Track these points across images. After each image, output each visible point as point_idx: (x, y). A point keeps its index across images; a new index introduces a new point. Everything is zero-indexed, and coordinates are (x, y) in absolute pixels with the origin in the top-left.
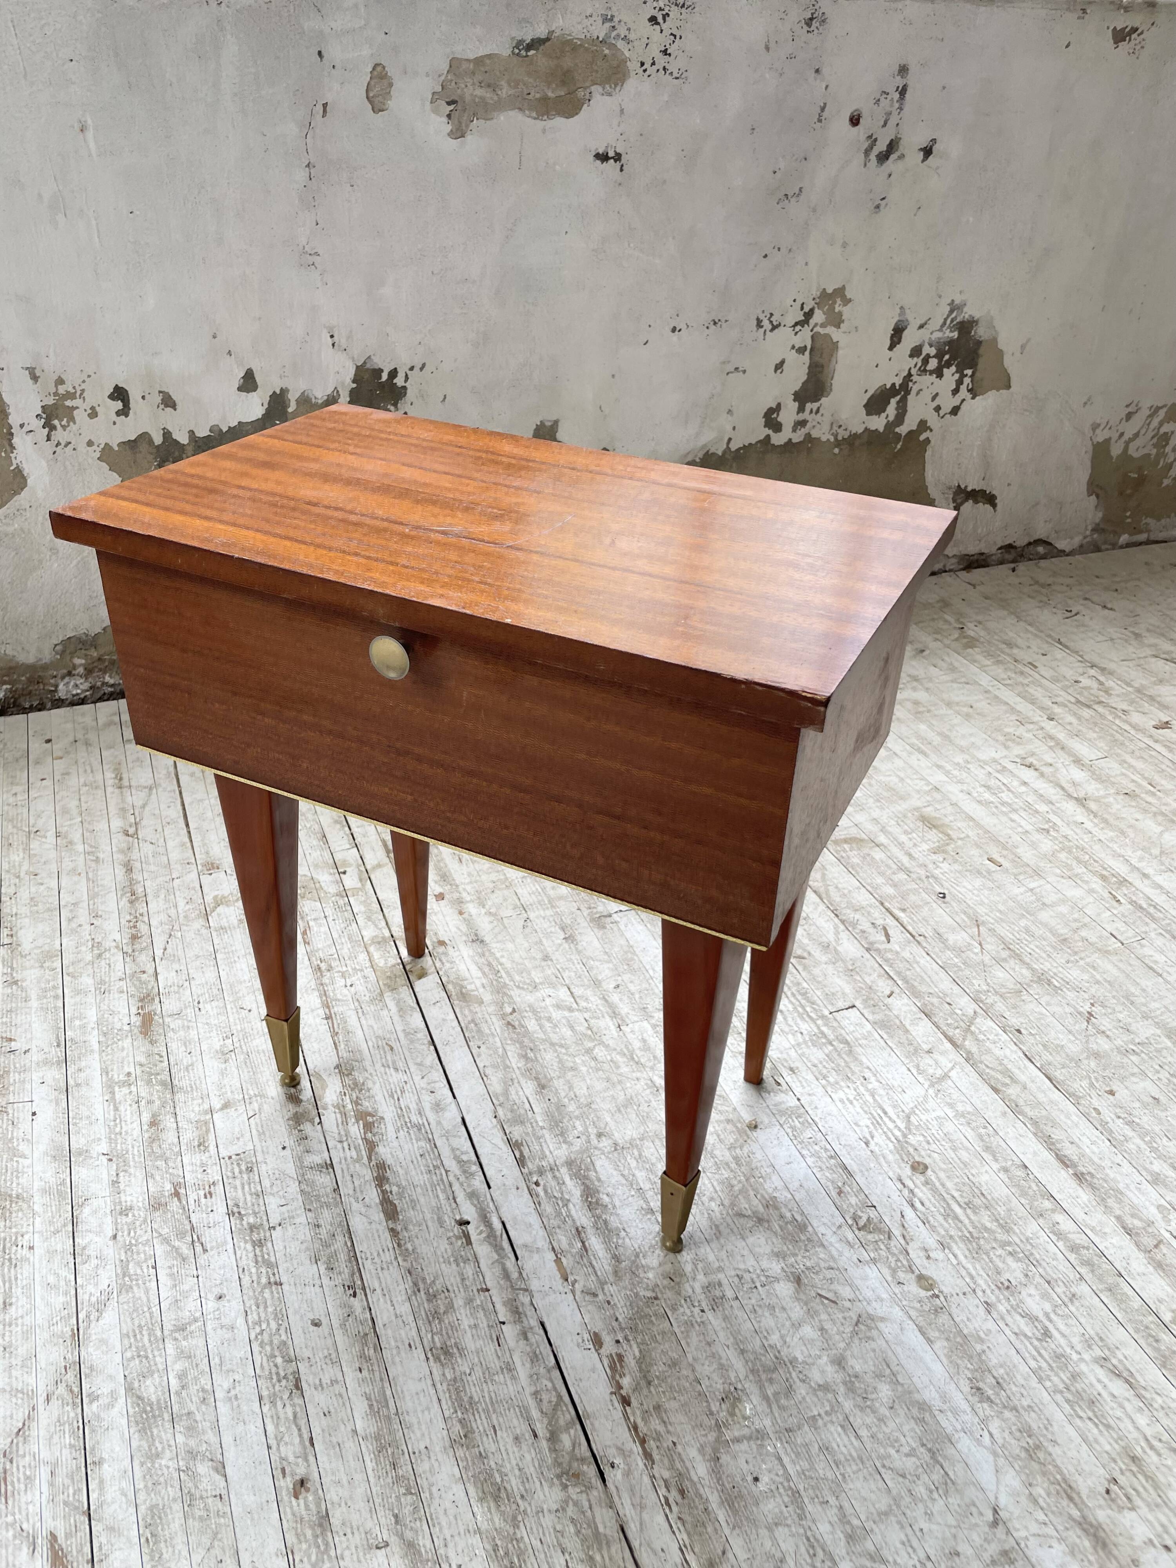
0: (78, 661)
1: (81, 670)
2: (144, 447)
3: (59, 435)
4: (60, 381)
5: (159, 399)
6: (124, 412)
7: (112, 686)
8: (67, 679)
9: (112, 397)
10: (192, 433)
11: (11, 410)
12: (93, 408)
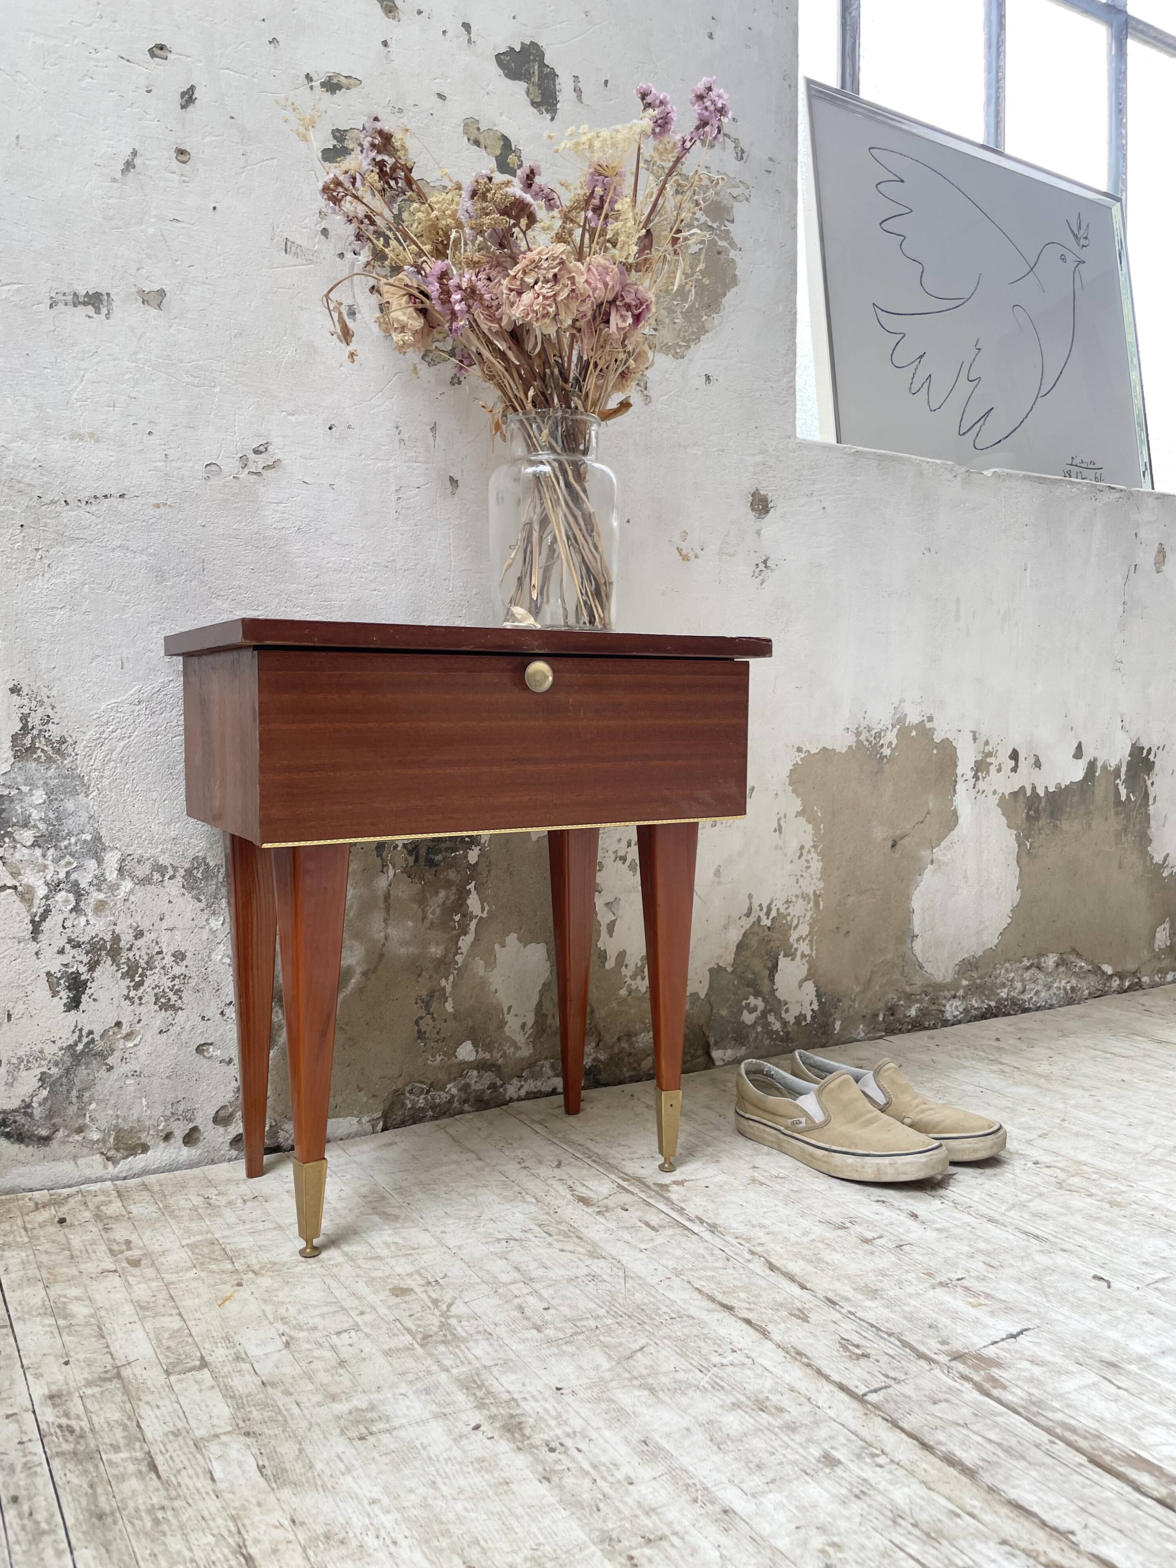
0: (964, 983)
1: (962, 992)
2: (1021, 798)
3: (981, 785)
4: (987, 743)
5: (1033, 760)
6: (1015, 769)
7: (976, 1010)
8: (952, 1001)
9: (1011, 757)
10: (1046, 788)
11: (959, 763)
12: (1000, 765)
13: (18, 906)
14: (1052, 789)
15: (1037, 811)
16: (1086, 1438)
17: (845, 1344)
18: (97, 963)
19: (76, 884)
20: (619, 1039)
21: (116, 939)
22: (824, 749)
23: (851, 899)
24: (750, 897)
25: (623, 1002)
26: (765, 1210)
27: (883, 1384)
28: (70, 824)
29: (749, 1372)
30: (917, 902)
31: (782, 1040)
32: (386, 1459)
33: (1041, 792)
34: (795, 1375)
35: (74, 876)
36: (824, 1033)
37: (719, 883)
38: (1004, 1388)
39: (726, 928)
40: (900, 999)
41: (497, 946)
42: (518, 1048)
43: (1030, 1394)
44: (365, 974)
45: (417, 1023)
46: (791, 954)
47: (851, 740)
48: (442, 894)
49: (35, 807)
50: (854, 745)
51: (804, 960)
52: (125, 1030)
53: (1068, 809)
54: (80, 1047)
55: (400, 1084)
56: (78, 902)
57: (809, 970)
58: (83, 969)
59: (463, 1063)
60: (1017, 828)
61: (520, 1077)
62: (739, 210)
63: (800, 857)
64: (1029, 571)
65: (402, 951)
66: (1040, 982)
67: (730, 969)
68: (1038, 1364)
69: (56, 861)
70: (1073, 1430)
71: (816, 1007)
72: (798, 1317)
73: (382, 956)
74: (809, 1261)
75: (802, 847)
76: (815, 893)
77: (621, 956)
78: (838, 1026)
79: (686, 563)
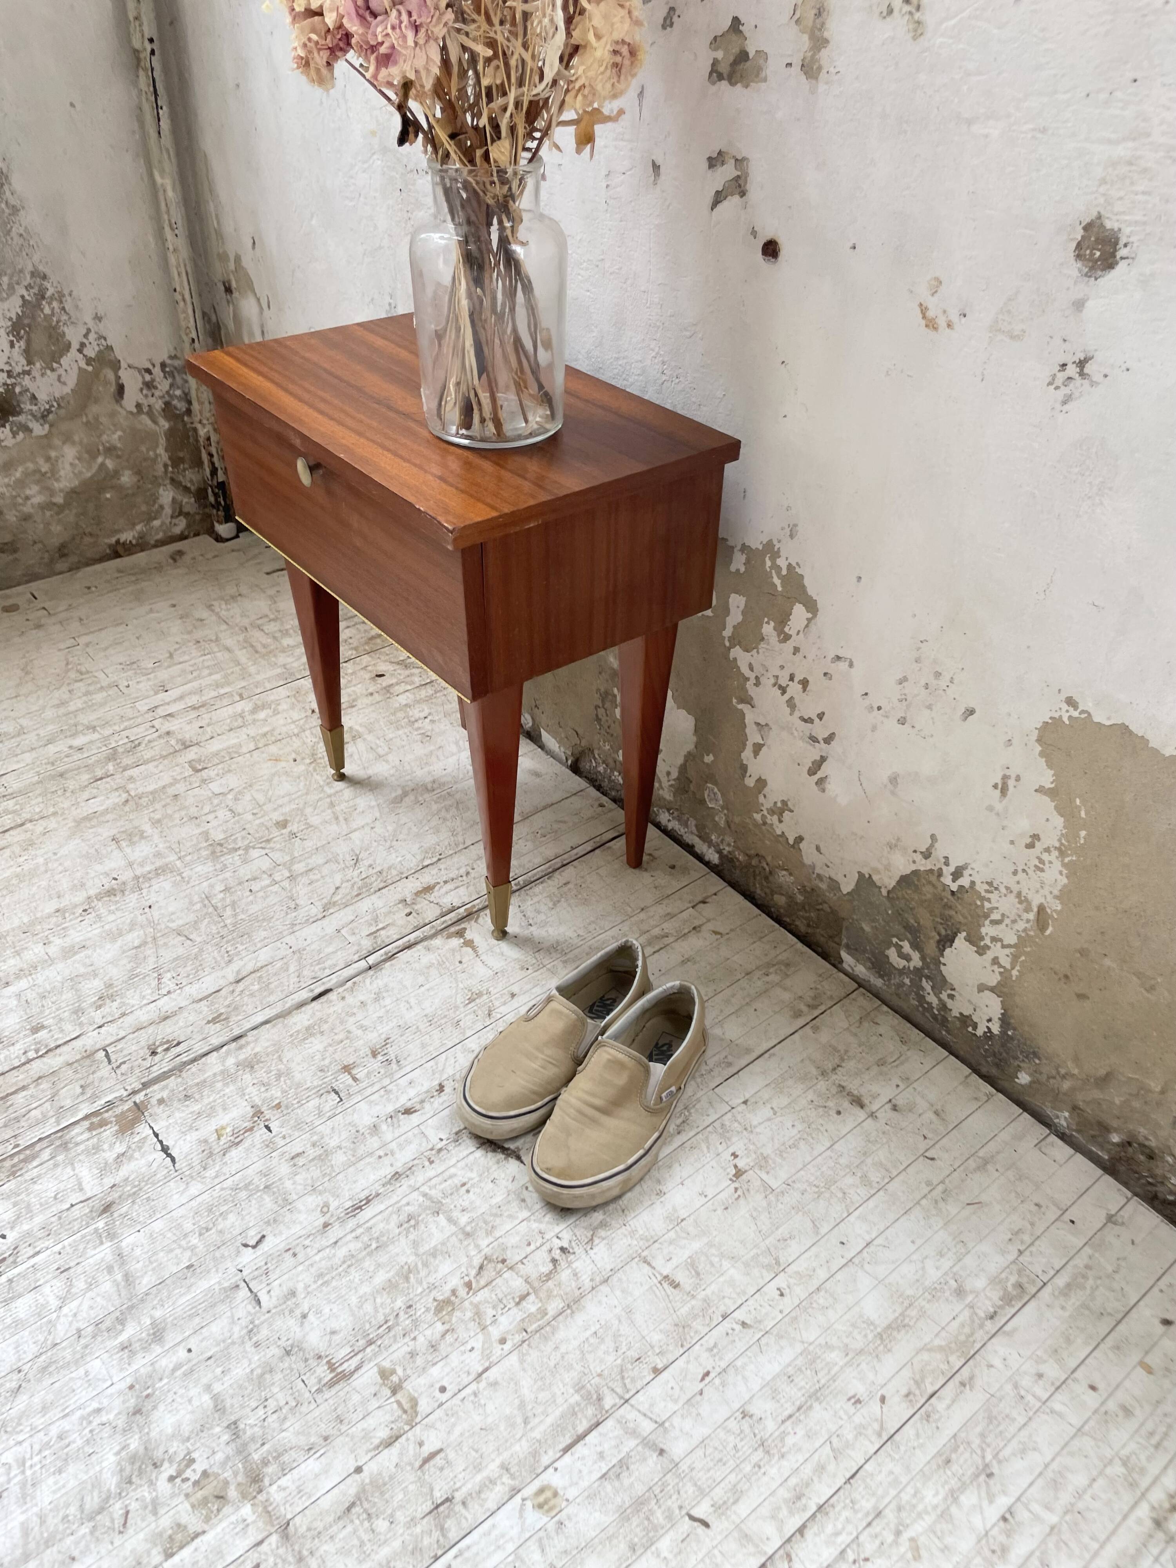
16: (13, 1166)
17: (172, 1044)
20: (757, 856)
23: (1106, 962)
24: (934, 839)
26: (413, 1001)
27: (113, 1060)
29: (149, 991)
31: (935, 1017)
32: (92, 851)
34: (143, 1016)
37: (893, 793)
38: (90, 1129)
39: (892, 845)
42: (661, 786)
43: (77, 1144)
45: (596, 707)
46: (977, 944)
51: (996, 969)
57: (1000, 984)
61: (670, 812)
63: (1029, 846)
67: (884, 892)
68: (118, 1157)
70: (26, 1161)
71: (996, 1029)
72: (214, 1019)
74: (308, 1029)
75: (1036, 837)
76: (1041, 909)
77: (761, 783)
78: (1024, 1078)
79: (931, 333)
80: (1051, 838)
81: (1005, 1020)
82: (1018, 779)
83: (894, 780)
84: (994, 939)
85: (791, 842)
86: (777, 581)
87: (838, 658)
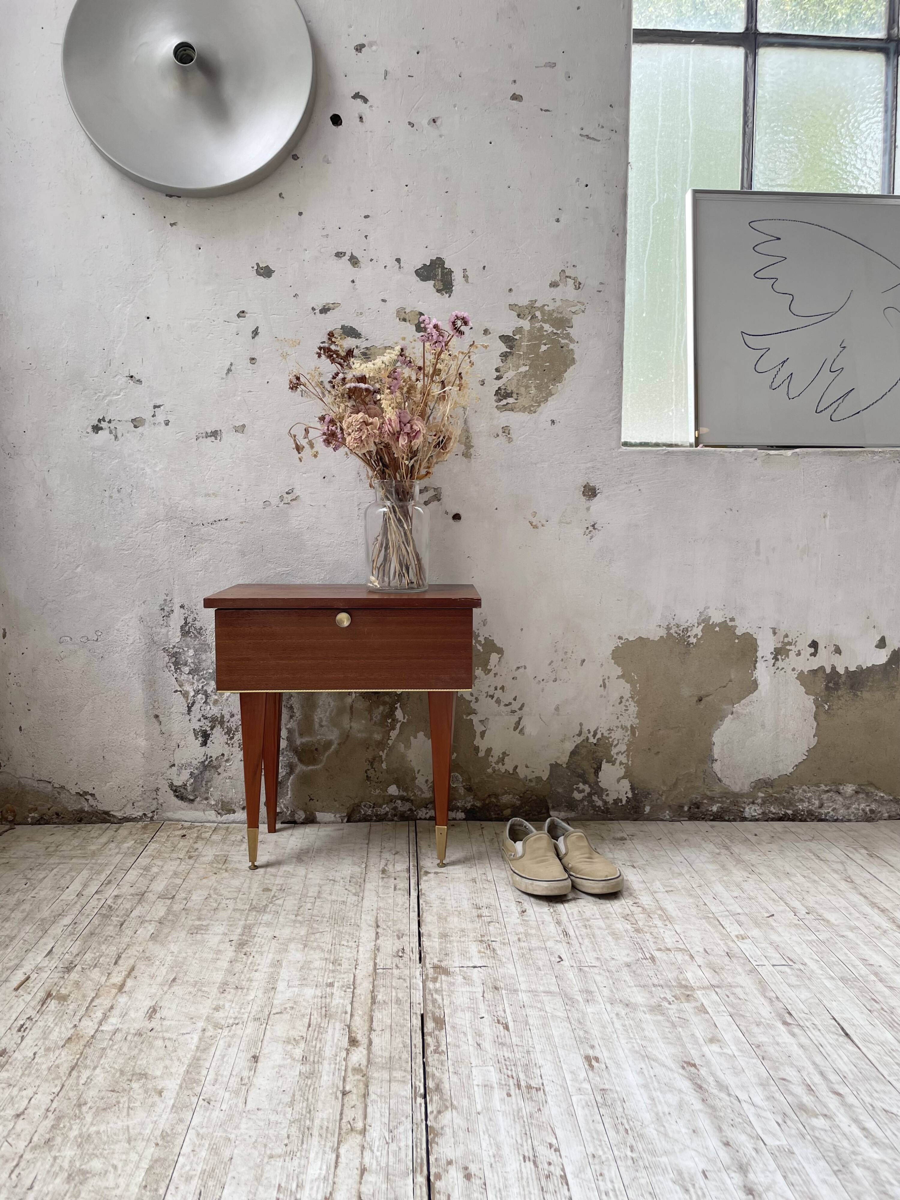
0: (761, 795)
1: (759, 801)
2: (820, 674)
3: (780, 664)
4: (786, 636)
5: (833, 649)
6: (814, 654)
7: (773, 814)
8: (751, 806)
9: (810, 646)
10: (847, 668)
11: (759, 649)
12: (799, 651)
13: (182, 699)
14: (852, 668)
15: (837, 684)
16: (435, 1007)
18: (214, 727)
19: (206, 691)
20: (489, 796)
21: (222, 717)
22: (640, 637)
23: (661, 732)
24: (581, 724)
25: (490, 776)
26: (456, 893)
28: (204, 665)
29: (349, 950)
30: (718, 737)
31: (603, 812)
33: (842, 671)
34: (365, 956)
35: (205, 688)
36: (636, 812)
37: (558, 715)
38: (436, 982)
39: (562, 741)
40: (703, 799)
41: (412, 738)
42: (423, 792)
43: (442, 987)
44: (339, 744)
45: (366, 772)
46: (611, 761)
47: (663, 633)
48: (381, 708)
49: (190, 657)
50: (665, 636)
51: (622, 766)
52: (226, 758)
53: (870, 684)
54: (206, 763)
55: (356, 801)
56: (206, 699)
57: (625, 772)
58: (208, 729)
59: (391, 795)
60: (816, 694)
61: (426, 807)
62: (576, 320)
63: (620, 703)
64: (828, 519)
65: (359, 735)
66: (839, 802)
67: (564, 766)
68: (466, 979)
69: (198, 681)
70: (435, 1003)
71: (630, 795)
73: (348, 736)
75: (622, 697)
76: (632, 726)
77: (489, 751)
78: (647, 809)
79: (536, 530)
80: (627, 695)
81: (633, 788)
82: (609, 678)
83: (557, 709)
84: (617, 754)
85: (511, 772)
86: (480, 648)
87: (518, 668)
